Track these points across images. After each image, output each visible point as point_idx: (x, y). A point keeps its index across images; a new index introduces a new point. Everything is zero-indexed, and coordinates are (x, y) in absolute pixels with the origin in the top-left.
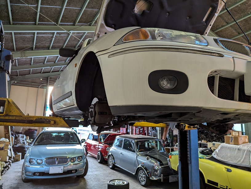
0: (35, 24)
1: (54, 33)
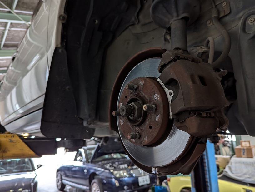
1: (7, 23)
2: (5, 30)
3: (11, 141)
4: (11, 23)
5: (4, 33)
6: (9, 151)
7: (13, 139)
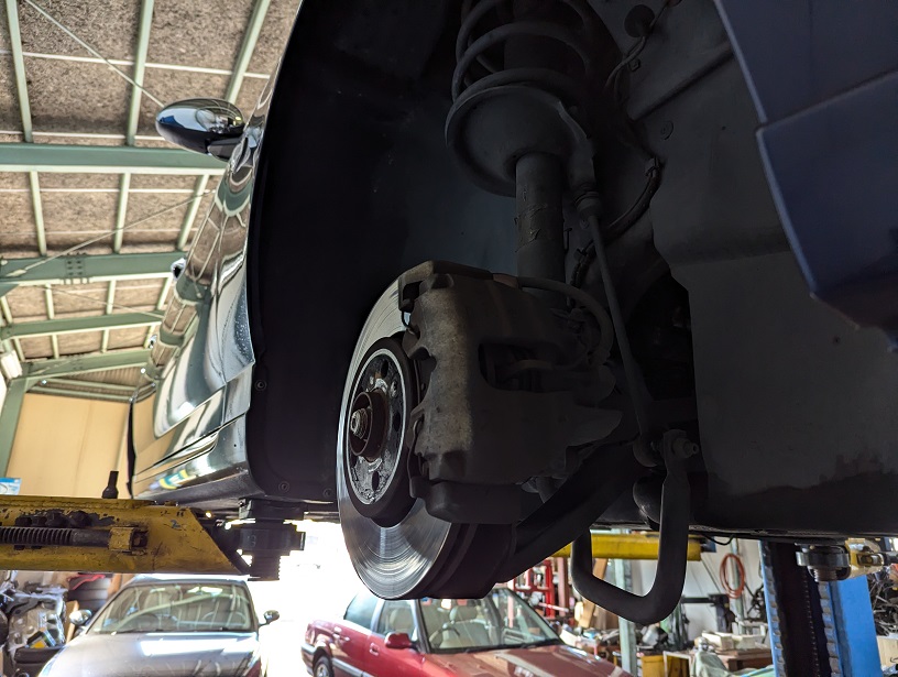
0: (125, 143)
1: (199, 178)
2: (193, 196)
3: (175, 526)
4: (211, 177)
5: (190, 205)
6: (169, 552)
7: (180, 520)
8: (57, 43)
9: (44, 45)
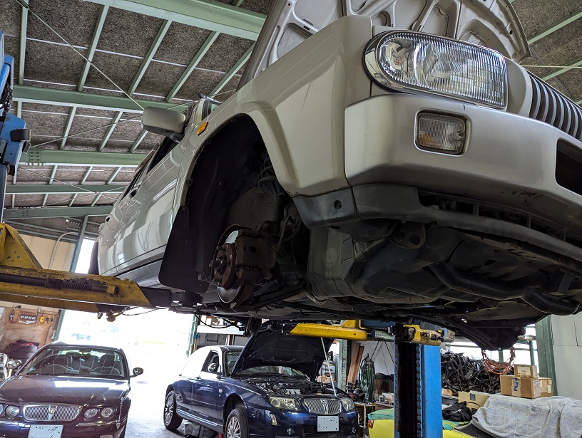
0: (76, 89)
1: (117, 113)
3: (129, 287)
4: (125, 113)
6: (127, 296)
8: (47, 34)
9: (39, 35)
